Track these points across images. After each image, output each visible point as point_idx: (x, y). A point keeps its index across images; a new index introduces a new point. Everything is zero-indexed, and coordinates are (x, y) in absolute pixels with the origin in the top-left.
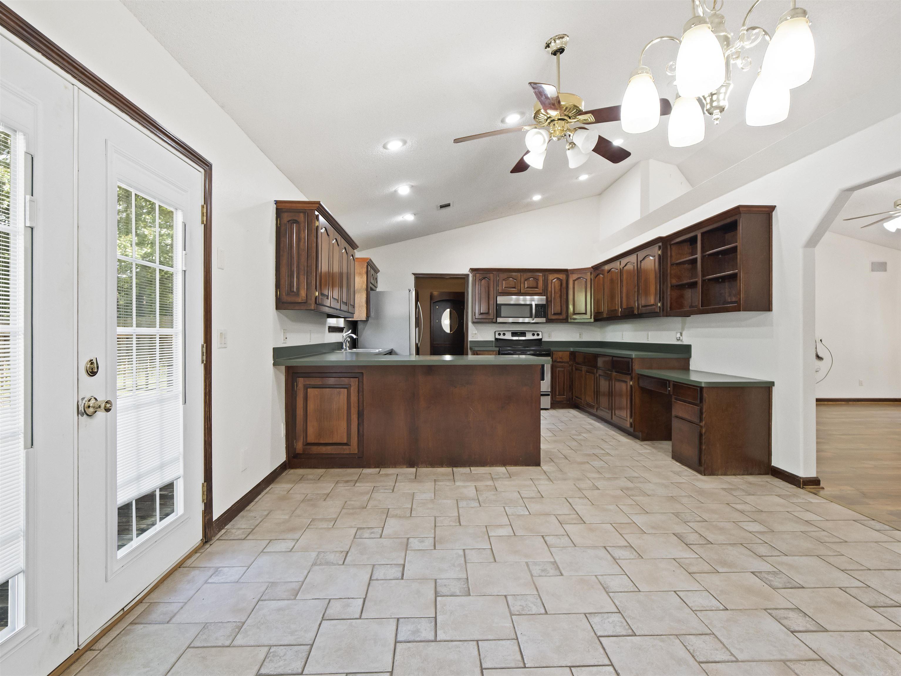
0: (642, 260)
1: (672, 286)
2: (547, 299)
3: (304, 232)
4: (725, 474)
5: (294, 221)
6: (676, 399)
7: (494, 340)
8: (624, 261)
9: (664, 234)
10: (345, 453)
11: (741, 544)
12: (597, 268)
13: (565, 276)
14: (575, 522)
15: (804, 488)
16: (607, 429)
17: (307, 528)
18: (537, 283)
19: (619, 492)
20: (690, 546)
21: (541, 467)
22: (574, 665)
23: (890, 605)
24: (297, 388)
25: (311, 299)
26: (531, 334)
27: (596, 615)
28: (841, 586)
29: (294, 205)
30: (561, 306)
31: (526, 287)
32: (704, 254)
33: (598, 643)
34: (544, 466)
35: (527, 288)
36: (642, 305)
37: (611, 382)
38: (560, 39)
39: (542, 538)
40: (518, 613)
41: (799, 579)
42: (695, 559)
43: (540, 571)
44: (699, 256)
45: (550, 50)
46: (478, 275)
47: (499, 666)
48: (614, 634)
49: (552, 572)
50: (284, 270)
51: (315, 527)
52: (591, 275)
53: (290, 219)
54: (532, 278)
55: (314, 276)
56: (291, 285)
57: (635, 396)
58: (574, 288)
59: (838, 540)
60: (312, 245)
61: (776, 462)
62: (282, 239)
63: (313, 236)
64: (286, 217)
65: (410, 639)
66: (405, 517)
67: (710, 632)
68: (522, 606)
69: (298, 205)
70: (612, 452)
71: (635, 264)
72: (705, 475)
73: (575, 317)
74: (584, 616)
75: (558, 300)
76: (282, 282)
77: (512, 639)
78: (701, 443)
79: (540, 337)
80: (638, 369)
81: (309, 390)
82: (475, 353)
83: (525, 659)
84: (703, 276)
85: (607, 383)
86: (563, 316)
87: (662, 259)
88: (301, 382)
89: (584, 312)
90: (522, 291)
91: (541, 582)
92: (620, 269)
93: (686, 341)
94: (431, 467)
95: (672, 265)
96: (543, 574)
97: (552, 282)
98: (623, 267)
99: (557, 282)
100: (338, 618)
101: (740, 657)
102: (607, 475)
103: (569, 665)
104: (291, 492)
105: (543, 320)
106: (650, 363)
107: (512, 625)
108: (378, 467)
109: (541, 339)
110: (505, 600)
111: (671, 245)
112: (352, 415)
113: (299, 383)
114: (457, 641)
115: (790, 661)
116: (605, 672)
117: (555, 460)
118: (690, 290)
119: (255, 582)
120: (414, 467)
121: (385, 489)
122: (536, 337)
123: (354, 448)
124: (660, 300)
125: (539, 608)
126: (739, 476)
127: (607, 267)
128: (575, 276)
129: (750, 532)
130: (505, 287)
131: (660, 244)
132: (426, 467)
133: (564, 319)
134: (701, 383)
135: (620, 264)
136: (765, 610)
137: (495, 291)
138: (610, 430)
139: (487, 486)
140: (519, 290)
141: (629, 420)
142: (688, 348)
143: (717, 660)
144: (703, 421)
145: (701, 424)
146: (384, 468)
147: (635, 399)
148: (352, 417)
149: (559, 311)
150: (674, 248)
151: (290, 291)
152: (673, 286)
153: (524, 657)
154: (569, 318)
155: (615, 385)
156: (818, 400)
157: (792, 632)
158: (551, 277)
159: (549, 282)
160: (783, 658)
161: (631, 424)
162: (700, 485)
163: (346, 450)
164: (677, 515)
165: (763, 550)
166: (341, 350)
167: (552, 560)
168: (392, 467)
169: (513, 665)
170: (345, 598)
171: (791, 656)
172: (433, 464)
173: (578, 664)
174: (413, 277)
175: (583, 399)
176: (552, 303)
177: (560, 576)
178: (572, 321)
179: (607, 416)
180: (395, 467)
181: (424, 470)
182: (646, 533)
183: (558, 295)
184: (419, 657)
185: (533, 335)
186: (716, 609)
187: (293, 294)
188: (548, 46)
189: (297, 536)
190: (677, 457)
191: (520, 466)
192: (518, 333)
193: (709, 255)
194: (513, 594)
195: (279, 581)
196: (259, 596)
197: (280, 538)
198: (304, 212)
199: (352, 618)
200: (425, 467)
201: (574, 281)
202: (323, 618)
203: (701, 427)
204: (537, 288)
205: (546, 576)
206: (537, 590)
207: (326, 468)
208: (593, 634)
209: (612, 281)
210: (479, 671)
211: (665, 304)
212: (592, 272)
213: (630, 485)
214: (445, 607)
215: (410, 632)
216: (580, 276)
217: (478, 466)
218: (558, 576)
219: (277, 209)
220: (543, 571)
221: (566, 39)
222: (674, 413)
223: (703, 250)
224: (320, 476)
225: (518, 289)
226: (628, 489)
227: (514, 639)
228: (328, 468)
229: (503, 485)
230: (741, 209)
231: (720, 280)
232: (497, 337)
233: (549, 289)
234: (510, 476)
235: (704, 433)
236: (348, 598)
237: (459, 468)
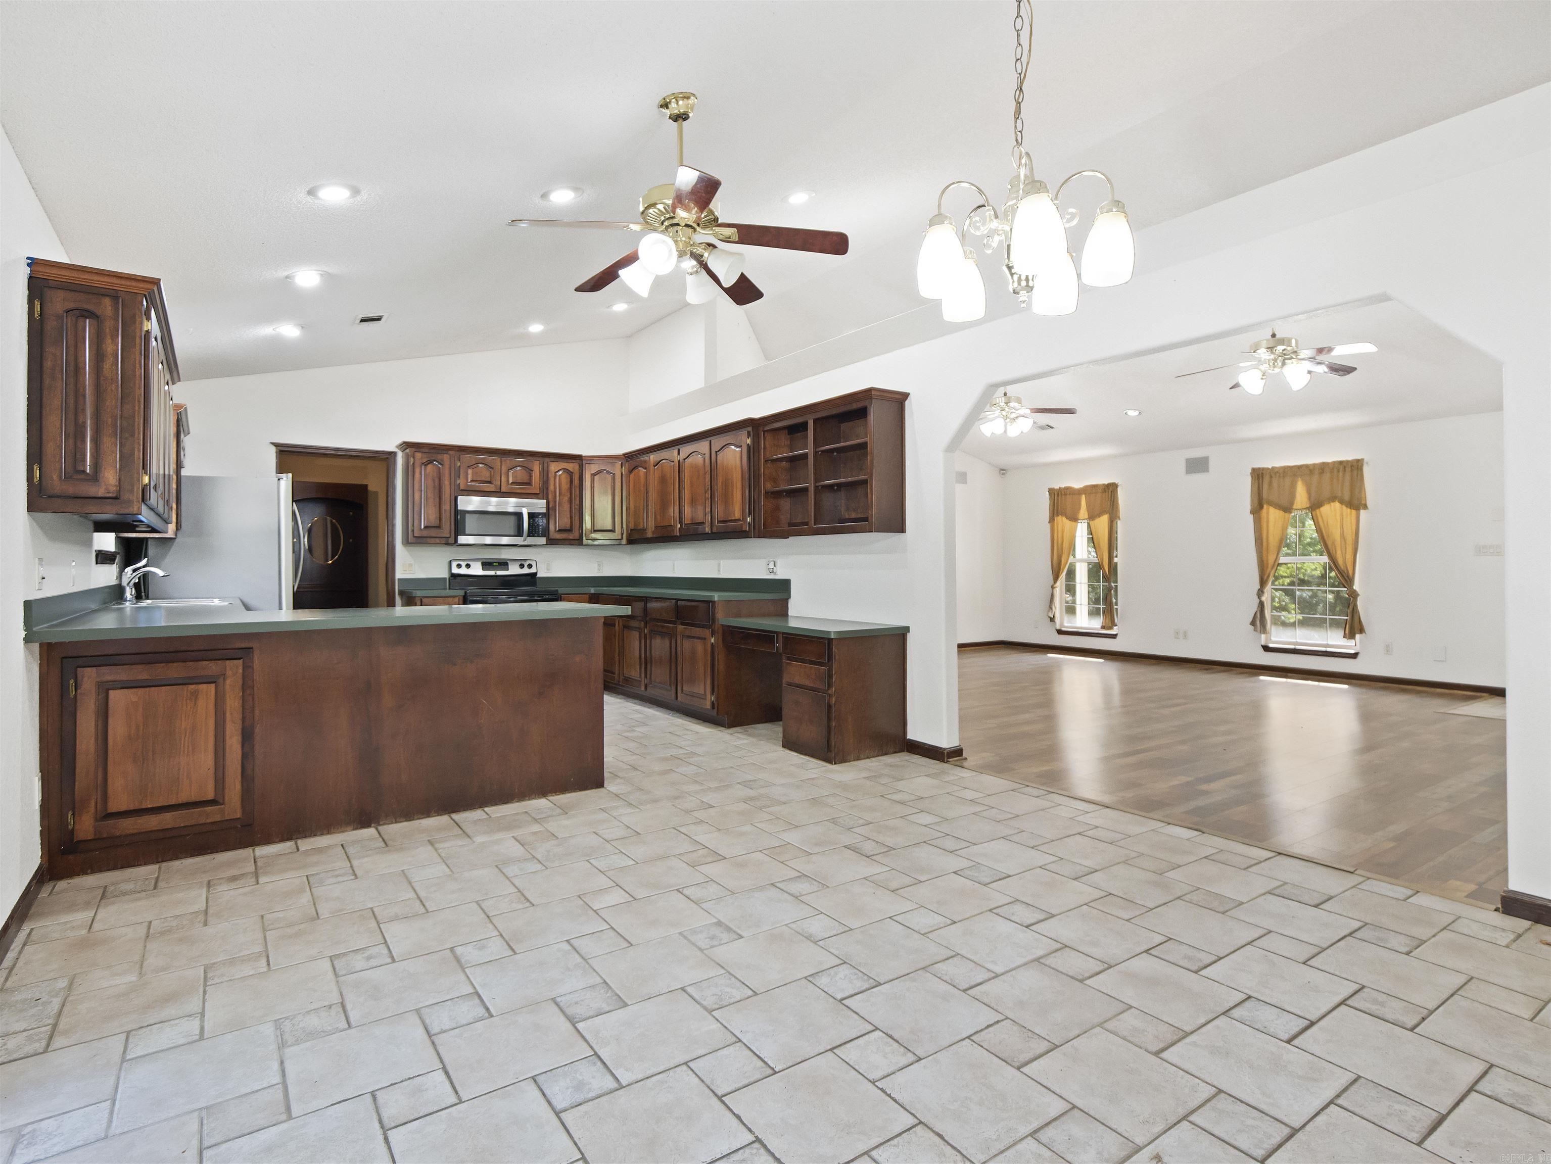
0: (719, 451)
1: (766, 493)
2: (548, 503)
3: (112, 340)
4: (858, 759)
5: (85, 313)
6: (789, 659)
7: (446, 575)
8: (686, 450)
9: (757, 414)
10: (209, 821)
11: (925, 842)
12: (633, 459)
13: (578, 467)
14: (710, 860)
15: (949, 762)
16: (667, 716)
17: (205, 985)
18: (531, 476)
19: (743, 806)
20: (874, 858)
21: (605, 788)
22: (835, 1045)
23: (1086, 873)
24: (79, 691)
25: (132, 491)
26: (518, 564)
27: (820, 974)
28: (1040, 864)
29: (86, 276)
30: (571, 518)
31: (511, 481)
32: (817, 450)
33: (845, 1008)
34: (611, 786)
35: (512, 483)
36: (719, 520)
37: (673, 641)
38: (685, 99)
39: (679, 893)
40: (717, 1006)
41: (1003, 868)
42: (888, 872)
43: (707, 940)
44: (810, 450)
45: (667, 112)
46: (418, 455)
47: (740, 1085)
48: (856, 991)
49: (725, 936)
50: (54, 422)
51: (225, 979)
52: (622, 467)
53: (72, 305)
54: (519, 466)
55: (139, 439)
56: (77, 455)
57: (718, 659)
58: (592, 488)
59: (1010, 816)
60: (134, 371)
61: (914, 733)
62: (50, 350)
63: (137, 352)
64: (59, 302)
65: (577, 1100)
66: (416, 915)
67: (954, 953)
68: (716, 995)
69: (96, 278)
70: (698, 750)
71: (707, 456)
72: (835, 764)
73: (594, 535)
74: (807, 981)
75: (566, 506)
76: (49, 448)
77: (733, 1044)
78: (829, 719)
79: (533, 570)
80: (723, 618)
81: (112, 693)
82: (409, 601)
83: (769, 1062)
84: (816, 480)
85: (667, 642)
86: (575, 535)
87: (753, 452)
88: (89, 677)
89: (610, 528)
90: (503, 490)
91: (720, 953)
92: (679, 461)
93: (781, 574)
94: (406, 821)
95: (766, 461)
96: (715, 943)
97: (555, 476)
98: (684, 459)
99: (563, 476)
100: (417, 1116)
101: (999, 969)
102: (713, 785)
103: (829, 1047)
104: (96, 926)
105: (543, 540)
106: (737, 608)
107: (719, 1025)
108: (289, 839)
109: (536, 574)
110: (686, 996)
111: (764, 431)
112: (227, 738)
113: (85, 679)
114: (656, 1075)
115: (1041, 957)
116: (875, 1039)
117: (620, 774)
118: (788, 500)
119: (159, 1122)
120: (368, 826)
121: (337, 876)
122: (526, 571)
123: (233, 807)
124: (750, 513)
125: (742, 990)
126: (873, 759)
127: (653, 457)
128: (594, 468)
129: (925, 826)
130: (472, 481)
131: (750, 429)
132: (396, 822)
133: (577, 539)
134: (829, 632)
135: (679, 454)
136: (990, 910)
137: (453, 487)
138: (673, 718)
139: (534, 833)
140: (499, 487)
141: (710, 698)
142: (784, 586)
143: (979, 981)
144: (832, 687)
145: (830, 692)
146: (302, 838)
147: (718, 664)
148: (229, 742)
149: (568, 526)
150: (769, 437)
151: (75, 471)
152: (768, 493)
153: (766, 1060)
154: (584, 538)
155: (682, 645)
156: (960, 646)
157: (1027, 927)
158: (554, 467)
159: (550, 475)
160: (1034, 957)
161: (713, 704)
162: (837, 777)
163: (212, 814)
164: (834, 821)
165: (950, 844)
166: (123, 604)
167: (715, 920)
168: (322, 834)
169: (758, 1076)
170: (402, 1081)
171: (1040, 953)
172: (408, 814)
173: (838, 1043)
174: (273, 450)
175: (617, 672)
176: (555, 512)
177: (739, 939)
178: (590, 542)
179: (669, 696)
180: (328, 833)
181: (393, 829)
182: (812, 854)
183: (566, 499)
184: (613, 1120)
185: (522, 566)
186: (944, 925)
187: (82, 476)
188: (665, 105)
189: (194, 1005)
190: (790, 744)
191: (571, 792)
192: (494, 564)
193: (823, 451)
194: (692, 982)
195: (220, 1100)
196: (195, 1142)
197: (152, 1022)
198: (115, 296)
199: (444, 1106)
200: (392, 823)
201: (593, 475)
202: (382, 1127)
203: (830, 696)
204: (529, 484)
205: (721, 945)
206: (723, 967)
207: (158, 862)
208: (831, 1000)
209: (663, 480)
210: (719, 1103)
211: (757, 519)
212: (624, 462)
213: (752, 793)
214: (601, 1035)
215: (570, 1090)
216: (602, 467)
217: (496, 804)
218: (737, 939)
219: (31, 278)
220: (712, 938)
221: (692, 100)
222: (786, 679)
223: (816, 445)
224: (153, 882)
225: (495, 486)
226: (751, 799)
227: (736, 1042)
228: (163, 861)
229: (560, 825)
230: (873, 393)
231: (836, 488)
232: (455, 570)
233: (551, 487)
234: (565, 811)
235: (835, 704)
236: (410, 1078)
237: (461, 813)
